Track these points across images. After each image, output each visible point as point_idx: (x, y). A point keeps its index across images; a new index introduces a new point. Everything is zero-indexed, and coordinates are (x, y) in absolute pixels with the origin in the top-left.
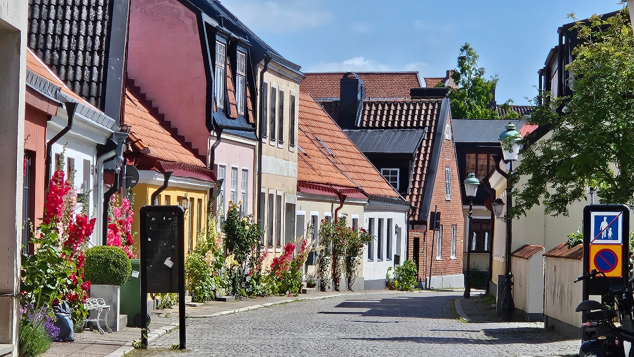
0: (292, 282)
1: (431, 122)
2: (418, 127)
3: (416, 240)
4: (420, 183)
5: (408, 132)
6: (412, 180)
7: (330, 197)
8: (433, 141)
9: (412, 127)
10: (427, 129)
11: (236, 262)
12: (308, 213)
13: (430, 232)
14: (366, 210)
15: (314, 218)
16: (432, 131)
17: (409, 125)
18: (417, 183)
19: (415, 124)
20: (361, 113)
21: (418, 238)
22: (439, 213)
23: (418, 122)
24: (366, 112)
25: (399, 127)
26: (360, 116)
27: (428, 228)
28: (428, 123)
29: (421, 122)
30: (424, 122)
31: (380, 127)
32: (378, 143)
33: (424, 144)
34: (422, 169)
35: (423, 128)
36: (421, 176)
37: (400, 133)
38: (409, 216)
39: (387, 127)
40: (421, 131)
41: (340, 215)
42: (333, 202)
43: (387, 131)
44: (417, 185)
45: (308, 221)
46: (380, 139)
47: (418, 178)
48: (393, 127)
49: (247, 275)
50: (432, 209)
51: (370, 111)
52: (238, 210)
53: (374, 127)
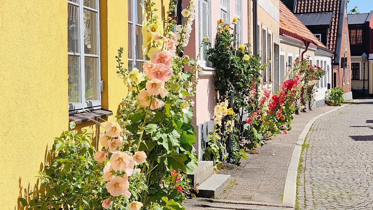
0: (286, 116)
1: (336, 8)
2: (329, 11)
3: (335, 74)
4: (333, 41)
5: (324, 14)
6: (329, 40)
7: (299, 43)
8: (339, 18)
9: (325, 11)
10: (334, 12)
11: (231, 112)
12: (286, 54)
13: (341, 70)
14: (316, 55)
15: (290, 58)
16: (338, 13)
17: (323, 10)
18: (331, 42)
19: (327, 10)
20: (296, 6)
21: (336, 73)
22: (346, 58)
23: (329, 9)
24: (299, 5)
25: (318, 12)
26: (296, 7)
27: (340, 67)
28: (335, 9)
29: (331, 9)
30: (333, 8)
31: (307, 13)
32: (307, 21)
33: (334, 20)
34: (334, 34)
35: (332, 11)
36: (333, 38)
37: (319, 15)
38: (332, 60)
39: (311, 12)
40: (331, 13)
41: (304, 57)
42: (300, 47)
43: (311, 14)
44: (331, 43)
45: (286, 60)
46: (308, 19)
47: (332, 39)
48: (315, 12)
49: (245, 122)
50: (341, 56)
51: (301, 4)
52: (231, 32)
53: (304, 13)
